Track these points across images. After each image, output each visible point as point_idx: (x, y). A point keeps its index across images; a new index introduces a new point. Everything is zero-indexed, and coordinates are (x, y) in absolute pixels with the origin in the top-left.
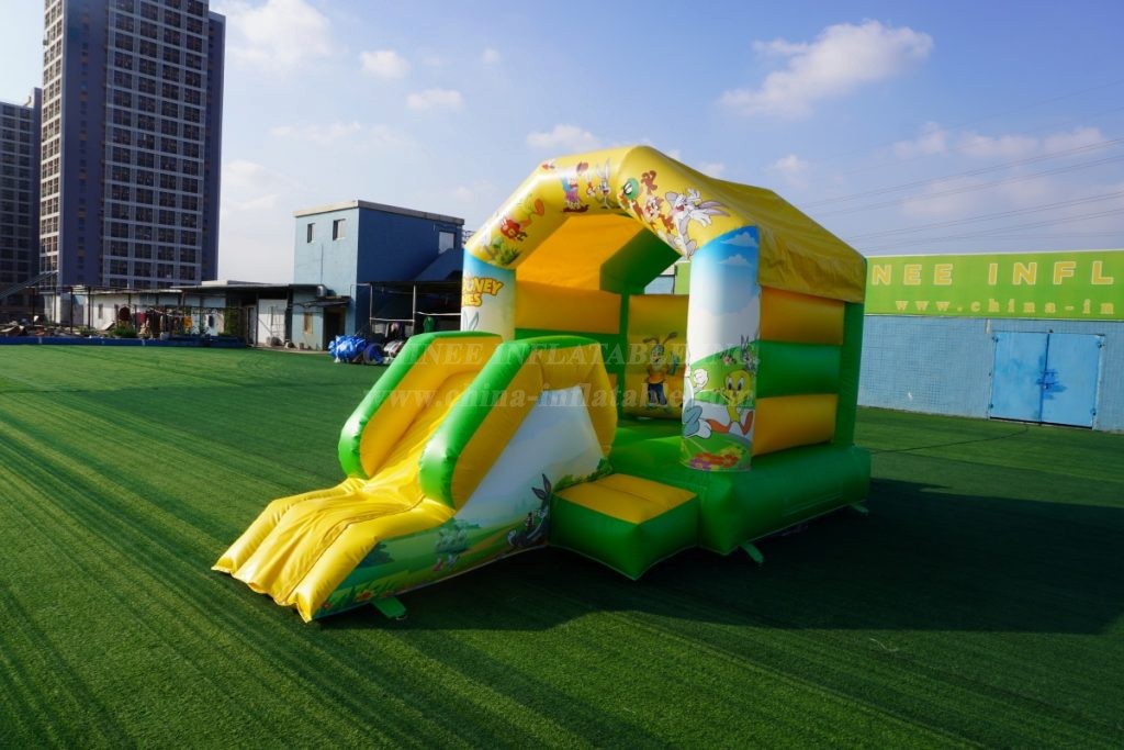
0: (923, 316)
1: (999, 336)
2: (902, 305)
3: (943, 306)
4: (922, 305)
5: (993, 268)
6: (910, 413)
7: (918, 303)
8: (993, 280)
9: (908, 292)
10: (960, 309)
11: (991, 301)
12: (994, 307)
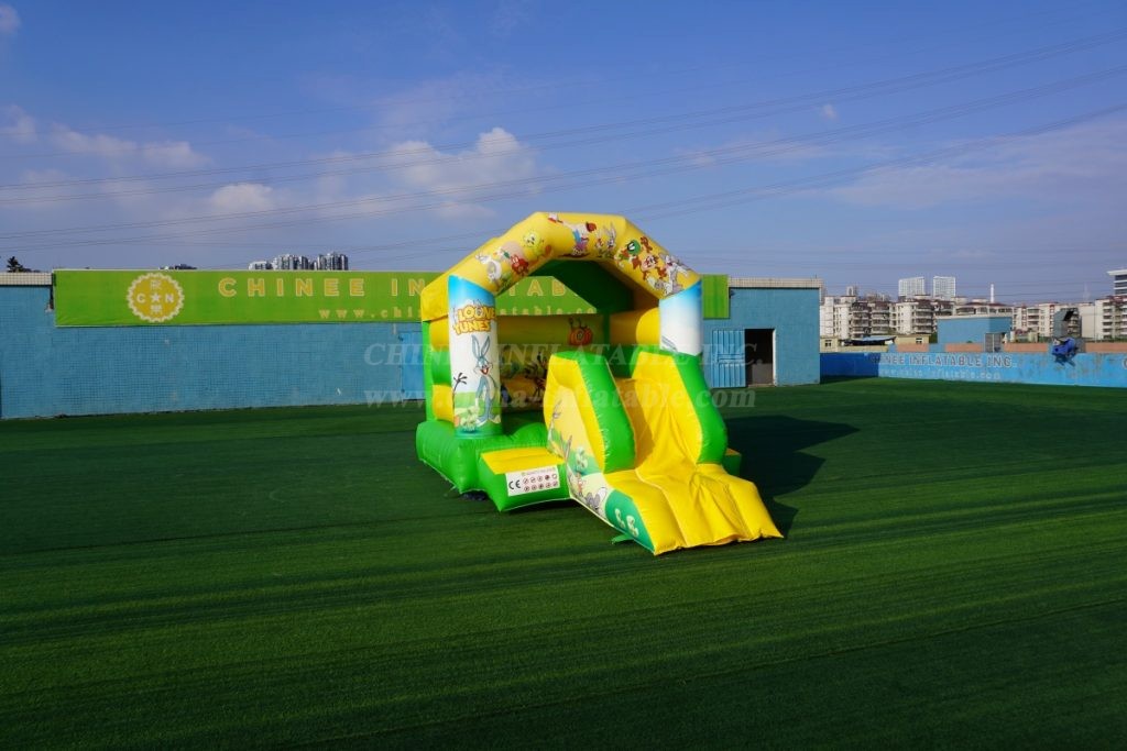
0: (343, 322)
1: (403, 335)
2: (325, 314)
3: (359, 313)
4: (342, 314)
5: (394, 282)
6: (341, 406)
7: (338, 311)
8: (395, 293)
9: (330, 303)
10: (373, 316)
11: (396, 308)
12: (397, 314)
